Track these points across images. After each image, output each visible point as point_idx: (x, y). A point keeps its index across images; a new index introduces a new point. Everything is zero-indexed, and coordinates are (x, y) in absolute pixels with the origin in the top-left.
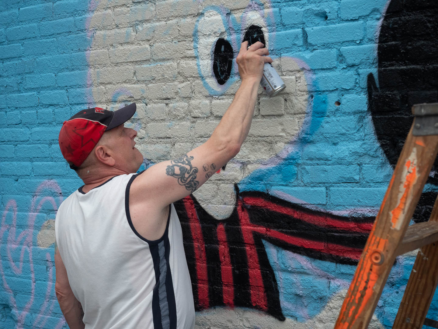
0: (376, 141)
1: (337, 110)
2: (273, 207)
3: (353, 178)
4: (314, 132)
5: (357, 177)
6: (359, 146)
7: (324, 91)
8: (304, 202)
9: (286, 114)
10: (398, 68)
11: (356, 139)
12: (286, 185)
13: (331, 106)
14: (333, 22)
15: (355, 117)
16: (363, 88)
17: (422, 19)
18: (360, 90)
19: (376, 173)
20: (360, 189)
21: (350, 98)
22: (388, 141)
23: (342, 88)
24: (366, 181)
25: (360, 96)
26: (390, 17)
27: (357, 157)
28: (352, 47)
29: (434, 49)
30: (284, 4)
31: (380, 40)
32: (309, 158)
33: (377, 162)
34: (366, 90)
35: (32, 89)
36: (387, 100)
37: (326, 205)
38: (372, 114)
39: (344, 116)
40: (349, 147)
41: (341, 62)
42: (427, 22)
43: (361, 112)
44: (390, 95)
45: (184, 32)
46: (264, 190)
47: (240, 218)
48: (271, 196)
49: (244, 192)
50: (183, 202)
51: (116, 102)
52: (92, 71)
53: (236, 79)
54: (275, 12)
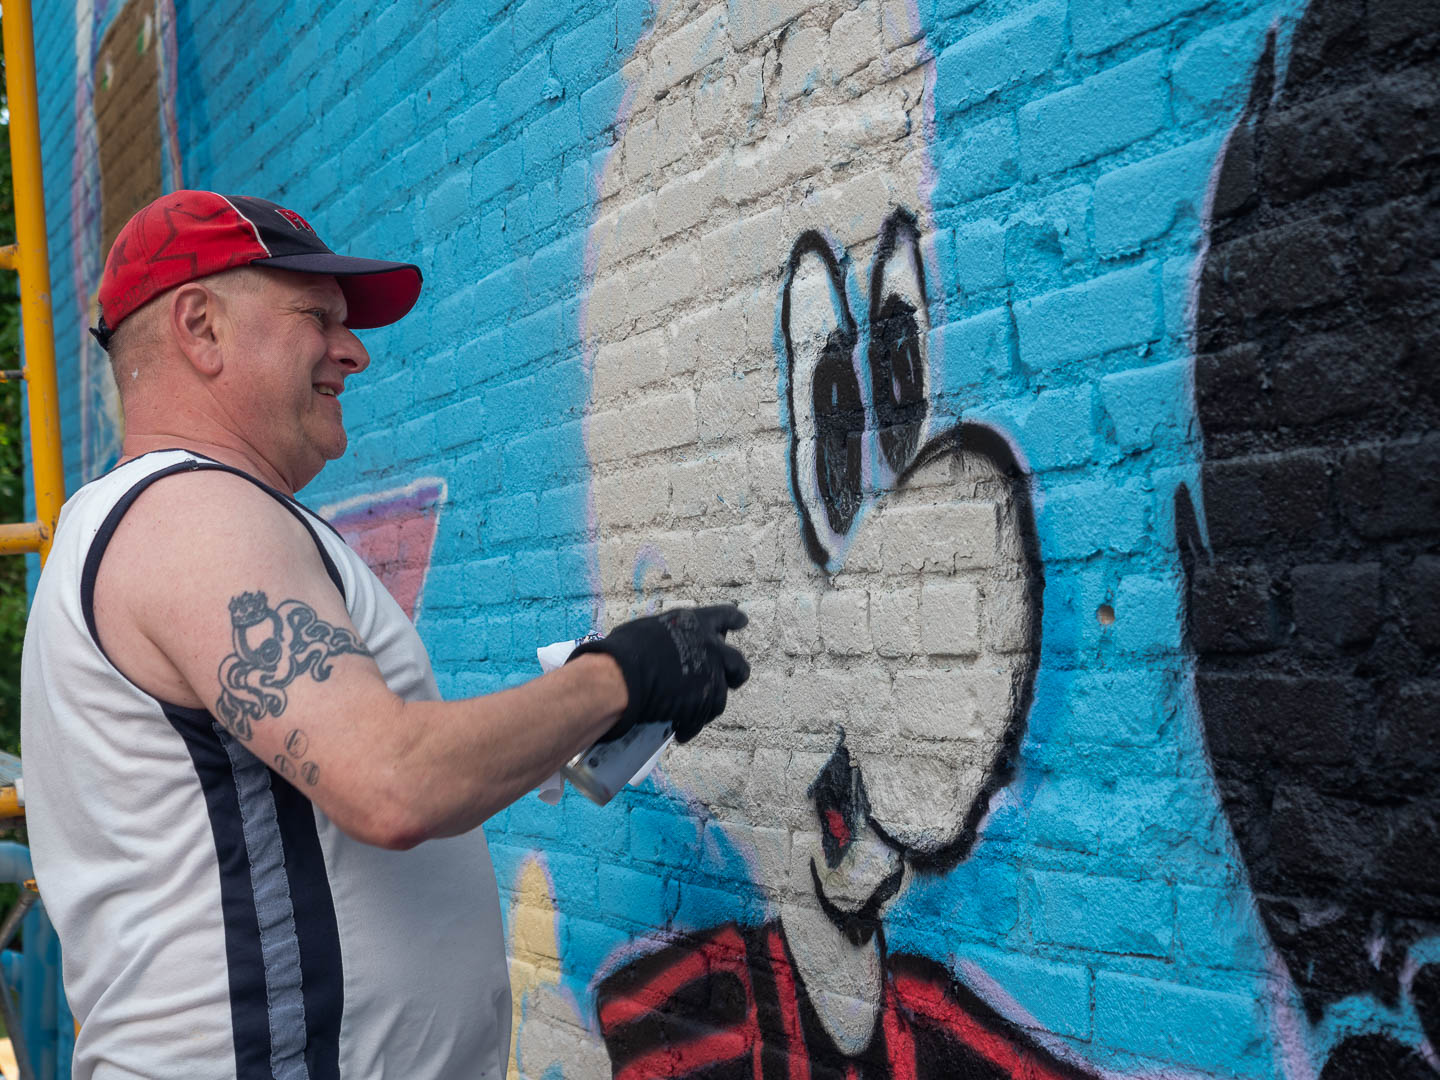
0: (1212, 782)
1: (1105, 640)
3: (1155, 940)
4: (1050, 731)
5: (1164, 937)
6: (1163, 802)
7: (1067, 561)
9: (985, 652)
10: (1256, 458)
11: (1158, 770)
13: (1088, 629)
14: (1080, 271)
15: (1153, 674)
16: (1168, 551)
17: (1313, 235)
18: (1160, 558)
19: (1215, 925)
20: (1175, 988)
21: (1134, 590)
22: (1245, 787)
23: (1112, 550)
24: (1188, 958)
25: (1160, 584)
26: (1224, 234)
27: (1164, 847)
28: (1128, 373)
29: (1358, 372)
30: (962, 211)
31: (1200, 339)
32: (1041, 837)
33: (1215, 876)
34: (1175, 556)
35: (501, 546)
36: (1231, 602)
37: (1089, 1042)
38: (1197, 662)
39: (1122, 670)
40: (1141, 802)
41: (1111, 437)
42: (1331, 247)
43: (1166, 654)
44: (1241, 582)
45: (755, 339)
46: (943, 956)
47: (891, 1056)
48: (956, 983)
49: (896, 955)
50: (772, 972)
51: (641, 591)
52: (596, 484)
53: (867, 510)
54: (939, 245)
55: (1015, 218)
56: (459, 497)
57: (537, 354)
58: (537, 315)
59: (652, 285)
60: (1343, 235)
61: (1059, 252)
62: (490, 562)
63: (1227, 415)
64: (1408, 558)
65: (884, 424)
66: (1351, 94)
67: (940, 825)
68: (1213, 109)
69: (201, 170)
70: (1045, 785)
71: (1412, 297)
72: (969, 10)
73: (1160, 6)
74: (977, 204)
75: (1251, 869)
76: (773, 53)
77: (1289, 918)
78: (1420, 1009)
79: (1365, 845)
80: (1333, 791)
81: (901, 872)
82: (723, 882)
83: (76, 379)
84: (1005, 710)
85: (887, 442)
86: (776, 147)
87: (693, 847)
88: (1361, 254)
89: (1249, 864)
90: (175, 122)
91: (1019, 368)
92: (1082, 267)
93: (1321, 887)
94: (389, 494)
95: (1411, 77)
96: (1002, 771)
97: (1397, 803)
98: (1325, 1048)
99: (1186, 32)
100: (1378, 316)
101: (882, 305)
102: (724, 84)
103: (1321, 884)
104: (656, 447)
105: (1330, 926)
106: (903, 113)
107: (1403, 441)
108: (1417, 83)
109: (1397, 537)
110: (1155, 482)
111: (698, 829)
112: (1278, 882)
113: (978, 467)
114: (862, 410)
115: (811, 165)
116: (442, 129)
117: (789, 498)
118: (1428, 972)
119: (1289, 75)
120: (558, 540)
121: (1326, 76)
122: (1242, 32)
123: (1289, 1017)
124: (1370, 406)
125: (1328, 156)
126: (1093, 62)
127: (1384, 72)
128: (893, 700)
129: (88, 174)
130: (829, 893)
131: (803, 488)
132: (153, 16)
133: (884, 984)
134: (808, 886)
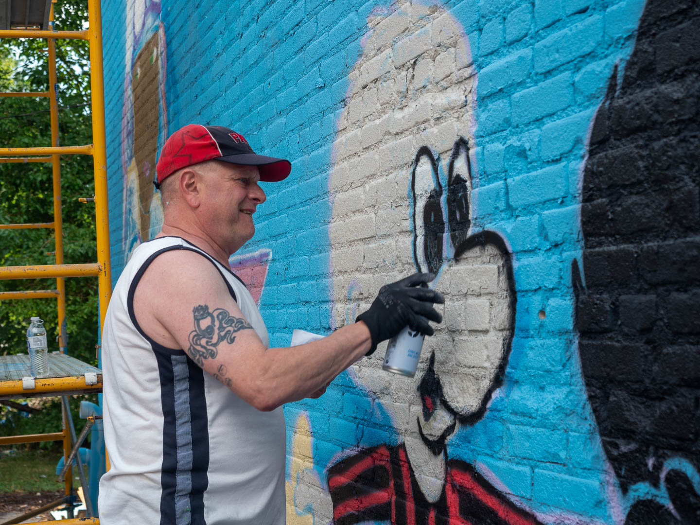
0: (584, 388)
1: (542, 326)
2: (479, 492)
3: (559, 456)
4: (518, 364)
5: (563, 455)
6: (564, 396)
7: (526, 291)
8: (508, 491)
9: (492, 330)
10: (606, 248)
11: (562, 382)
12: (492, 456)
13: (534, 321)
14: (535, 166)
15: (561, 341)
16: (568, 287)
17: (631, 153)
18: (565, 291)
19: (584, 450)
20: (567, 477)
21: (554, 304)
22: (598, 391)
23: (545, 286)
24: (573, 464)
25: (565, 302)
26: (595, 151)
27: (564, 415)
28: (554, 210)
29: (649, 212)
30: (487, 139)
31: (584, 197)
32: (513, 410)
33: (585, 429)
34: (571, 290)
35: (294, 279)
36: (594, 310)
37: (530, 500)
38: (580, 336)
39: (549, 339)
40: (554, 396)
41: (546, 238)
42: (638, 158)
43: (567, 332)
44: (598, 302)
45: (400, 192)
46: (471, 461)
47: (449, 503)
48: (476, 473)
49: (452, 460)
50: (400, 466)
51: (351, 300)
52: (333, 253)
53: (445, 267)
54: (477, 154)
55: (508, 143)
56: (277, 257)
57: (311, 197)
58: (311, 180)
59: (359, 168)
60: (644, 153)
61: (526, 158)
62: (288, 285)
63: (594, 229)
64: (667, 293)
65: (453, 230)
66: (648, 93)
67: (471, 404)
68: (591, 97)
69: (175, 114)
70: (516, 388)
71: (671, 181)
72: (492, 53)
73: (570, 53)
74: (493, 136)
75: (600, 426)
76: (411, 70)
77: (615, 448)
78: (668, 489)
79: (647, 417)
80: (634, 393)
81: (455, 424)
82: (381, 427)
83: (121, 203)
84: (499, 355)
85: (453, 238)
86: (411, 110)
87: (369, 411)
88: (651, 161)
89: (599, 424)
90: (165, 93)
91: (509, 207)
92: (536, 164)
93: (628, 434)
94: (248, 255)
95: (673, 86)
96: (498, 381)
97: (661, 399)
98: (629, 505)
99: (581, 64)
100: (657, 188)
101: (453, 179)
102: (390, 83)
103: (629, 434)
104: (358, 238)
105: (631, 452)
106: (464, 97)
107: (667, 243)
108: (676, 88)
109: (663, 284)
110: (564, 258)
111: (372, 403)
112: (611, 432)
113: (491, 250)
114: (444, 224)
115: (425, 118)
116: (274, 99)
117: (412, 261)
118: (672, 473)
119: (623, 84)
120: (317, 277)
121: (639, 85)
122: (604, 65)
123: (614, 491)
124: (653, 227)
125: (638, 118)
126: (542, 76)
127: (662, 83)
128: (453, 349)
129: (128, 114)
130: (425, 432)
131: (418, 257)
132: (157, 48)
133: (447, 473)
134: (416, 429)
